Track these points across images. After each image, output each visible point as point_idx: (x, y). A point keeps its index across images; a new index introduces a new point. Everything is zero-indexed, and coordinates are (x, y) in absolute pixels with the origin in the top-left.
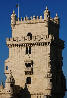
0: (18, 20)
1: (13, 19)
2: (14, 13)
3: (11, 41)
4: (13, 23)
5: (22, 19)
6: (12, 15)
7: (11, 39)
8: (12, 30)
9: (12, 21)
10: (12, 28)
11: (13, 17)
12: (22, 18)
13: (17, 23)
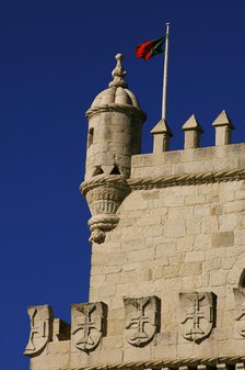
0: (159, 141)
1: (108, 134)
2: (117, 80)
3: (77, 337)
4: (106, 175)
5: (189, 137)
6: (102, 99)
7: (77, 319)
8: (95, 234)
9: (99, 154)
10: (96, 218)
11: (108, 120)
12: (191, 122)
13: (141, 168)
